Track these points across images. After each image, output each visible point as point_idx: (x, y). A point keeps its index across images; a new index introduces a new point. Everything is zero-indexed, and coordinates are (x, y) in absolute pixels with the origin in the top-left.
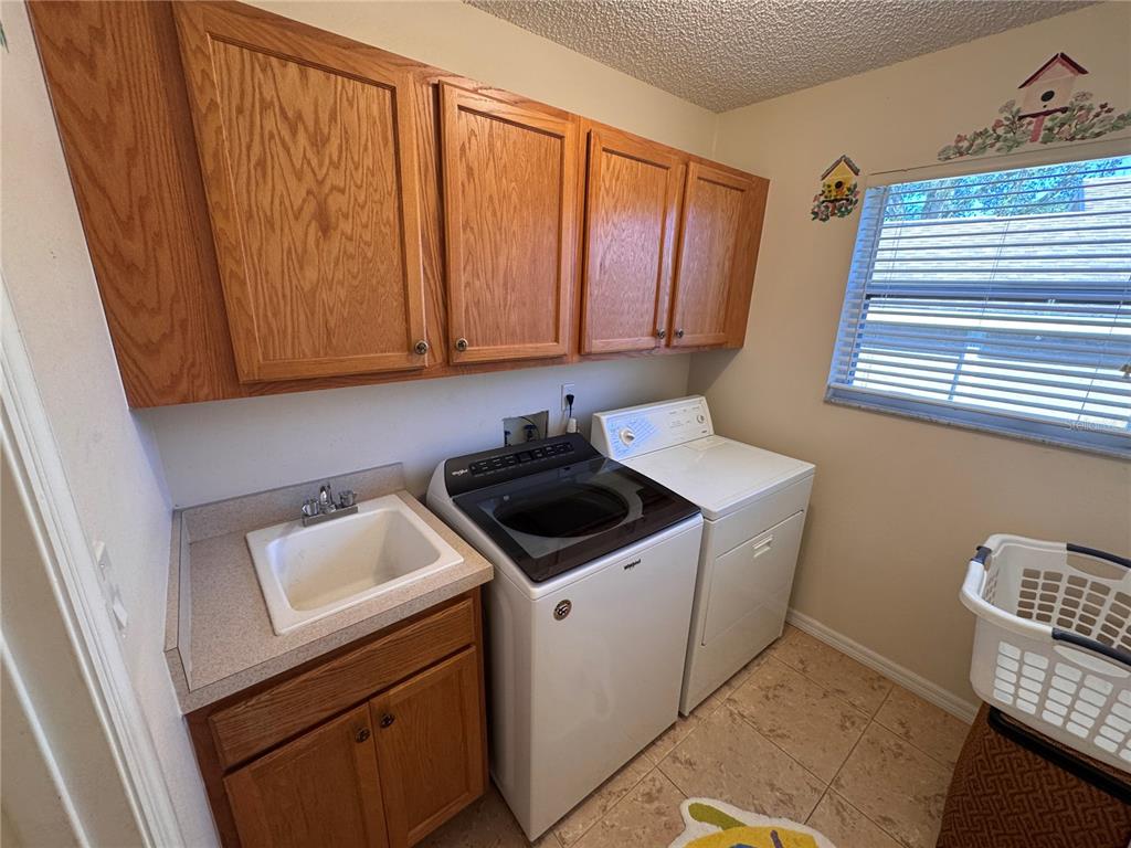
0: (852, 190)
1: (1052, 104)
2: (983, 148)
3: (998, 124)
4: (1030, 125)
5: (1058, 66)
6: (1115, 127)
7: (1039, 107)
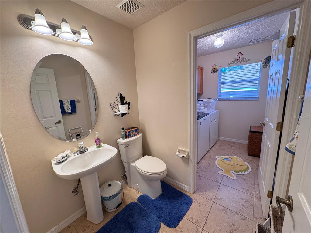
0: (217, 69)
1: (240, 58)
2: (233, 63)
3: (235, 60)
4: (238, 60)
5: (240, 54)
6: (247, 61)
7: (239, 58)
